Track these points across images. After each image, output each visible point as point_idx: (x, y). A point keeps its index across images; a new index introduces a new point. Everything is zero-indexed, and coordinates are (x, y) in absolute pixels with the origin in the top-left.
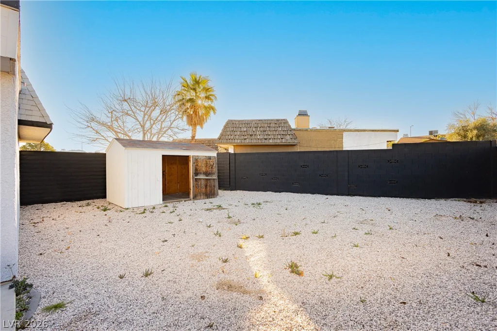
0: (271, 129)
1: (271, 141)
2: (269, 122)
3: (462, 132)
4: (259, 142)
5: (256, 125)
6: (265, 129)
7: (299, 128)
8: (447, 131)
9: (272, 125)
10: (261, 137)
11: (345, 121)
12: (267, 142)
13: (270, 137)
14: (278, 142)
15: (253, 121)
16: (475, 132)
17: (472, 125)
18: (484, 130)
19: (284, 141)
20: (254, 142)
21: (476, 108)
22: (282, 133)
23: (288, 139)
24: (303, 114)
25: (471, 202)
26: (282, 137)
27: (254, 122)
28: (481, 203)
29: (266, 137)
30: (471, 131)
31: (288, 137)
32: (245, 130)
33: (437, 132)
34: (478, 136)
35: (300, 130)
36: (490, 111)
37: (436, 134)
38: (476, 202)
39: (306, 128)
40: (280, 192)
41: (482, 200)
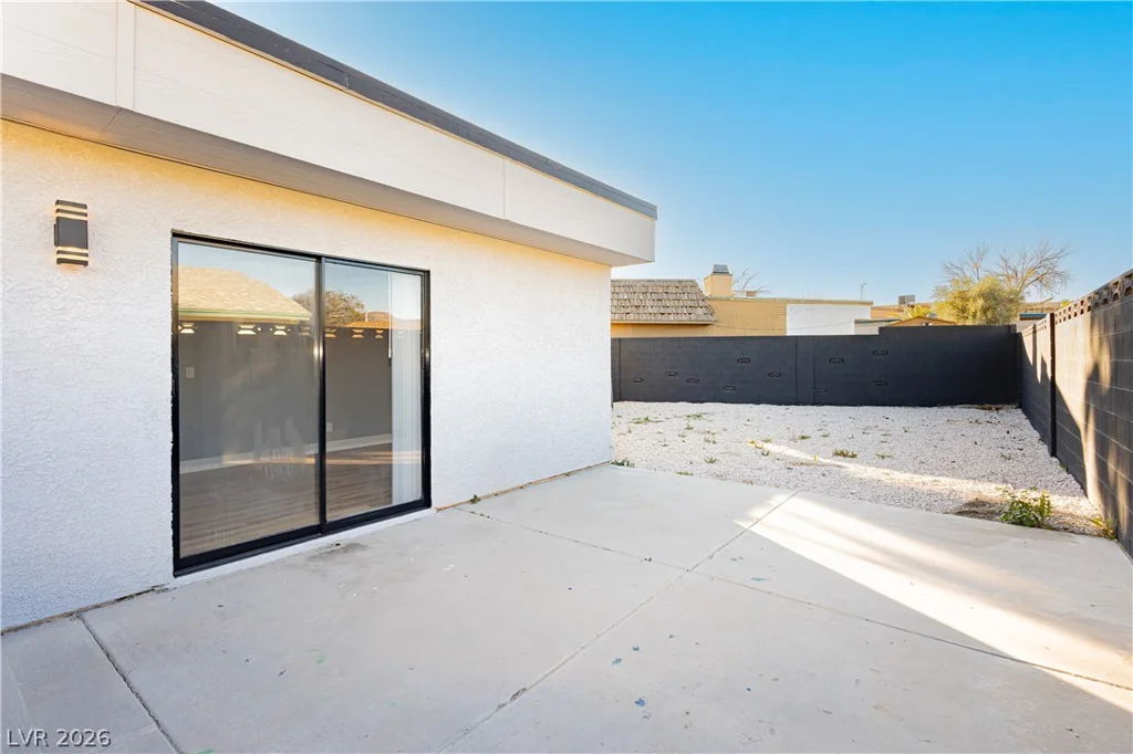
0: (671, 297)
1: (672, 317)
2: (665, 284)
3: (959, 303)
4: (652, 319)
5: (643, 290)
6: (660, 296)
7: (715, 295)
8: (934, 299)
9: (670, 290)
10: (655, 310)
11: (744, 274)
12: (664, 319)
13: (669, 310)
14: (684, 319)
15: (638, 281)
16: (980, 302)
17: (974, 290)
18: (995, 299)
19: (693, 317)
20: (644, 319)
21: (981, 258)
22: (690, 303)
23: (699, 315)
24: (720, 271)
25: (984, 409)
26: (690, 310)
27: (638, 285)
28: (997, 409)
29: (662, 310)
30: (975, 300)
31: (700, 311)
32: (626, 297)
33: (912, 298)
34: (985, 311)
35: (716, 299)
36: (1003, 264)
37: (911, 303)
38: (991, 409)
39: (728, 295)
40: (702, 402)
41: (998, 406)
